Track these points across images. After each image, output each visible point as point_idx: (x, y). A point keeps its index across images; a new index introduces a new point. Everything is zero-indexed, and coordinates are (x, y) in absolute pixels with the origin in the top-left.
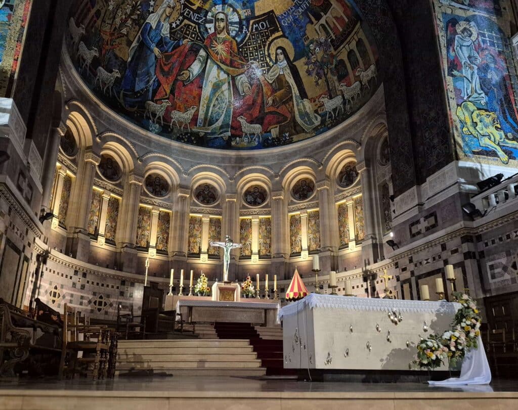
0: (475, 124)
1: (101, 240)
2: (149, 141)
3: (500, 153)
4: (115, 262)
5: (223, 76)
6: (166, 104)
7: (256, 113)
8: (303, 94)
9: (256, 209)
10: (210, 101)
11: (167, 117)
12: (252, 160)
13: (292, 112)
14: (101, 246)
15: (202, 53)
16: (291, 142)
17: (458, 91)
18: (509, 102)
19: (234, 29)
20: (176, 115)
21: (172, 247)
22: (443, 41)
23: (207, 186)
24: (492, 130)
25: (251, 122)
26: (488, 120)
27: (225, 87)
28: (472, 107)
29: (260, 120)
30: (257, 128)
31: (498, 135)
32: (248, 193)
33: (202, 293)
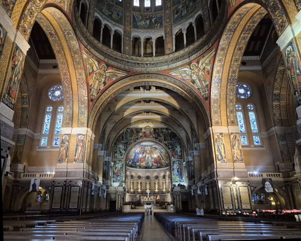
0: (175, 178)
1: (132, 189)
2: (137, 170)
3: (179, 181)
4: (134, 193)
5: (149, 155)
6: (140, 162)
7: (156, 162)
8: (163, 159)
9: (156, 180)
10: (147, 160)
11: (140, 165)
12: (155, 171)
13: (161, 162)
14: (132, 190)
15: (145, 153)
16: (162, 168)
17: (173, 173)
18: (181, 174)
19: (150, 149)
20: (142, 164)
21: (143, 188)
22: (172, 166)
23: (148, 176)
24: (178, 178)
25: (155, 163)
26: (177, 177)
27: (150, 157)
28: (175, 175)
29: (156, 163)
30: (156, 164)
31: (179, 179)
32: (155, 177)
33: (145, 199)
